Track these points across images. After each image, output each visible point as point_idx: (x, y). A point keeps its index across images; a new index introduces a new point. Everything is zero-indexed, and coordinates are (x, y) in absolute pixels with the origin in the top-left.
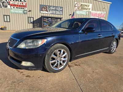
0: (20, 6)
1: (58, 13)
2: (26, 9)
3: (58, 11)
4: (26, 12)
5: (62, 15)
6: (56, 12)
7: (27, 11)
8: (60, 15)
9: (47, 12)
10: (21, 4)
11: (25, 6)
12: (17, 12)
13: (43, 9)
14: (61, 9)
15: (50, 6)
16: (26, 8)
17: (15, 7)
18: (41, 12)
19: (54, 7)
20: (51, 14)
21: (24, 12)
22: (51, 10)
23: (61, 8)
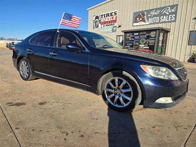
0: (110, 22)
1: (165, 19)
2: (116, 25)
3: (166, 15)
4: (114, 29)
5: (173, 21)
6: (160, 19)
7: (116, 27)
8: (169, 22)
9: (143, 23)
10: (112, 20)
11: (115, 21)
12: (106, 30)
13: (138, 19)
14: (173, 10)
15: (149, 11)
16: (116, 23)
17: (105, 25)
18: (135, 24)
19: (156, 9)
20: (150, 24)
21: (113, 29)
22: (150, 17)
23: (172, 7)
